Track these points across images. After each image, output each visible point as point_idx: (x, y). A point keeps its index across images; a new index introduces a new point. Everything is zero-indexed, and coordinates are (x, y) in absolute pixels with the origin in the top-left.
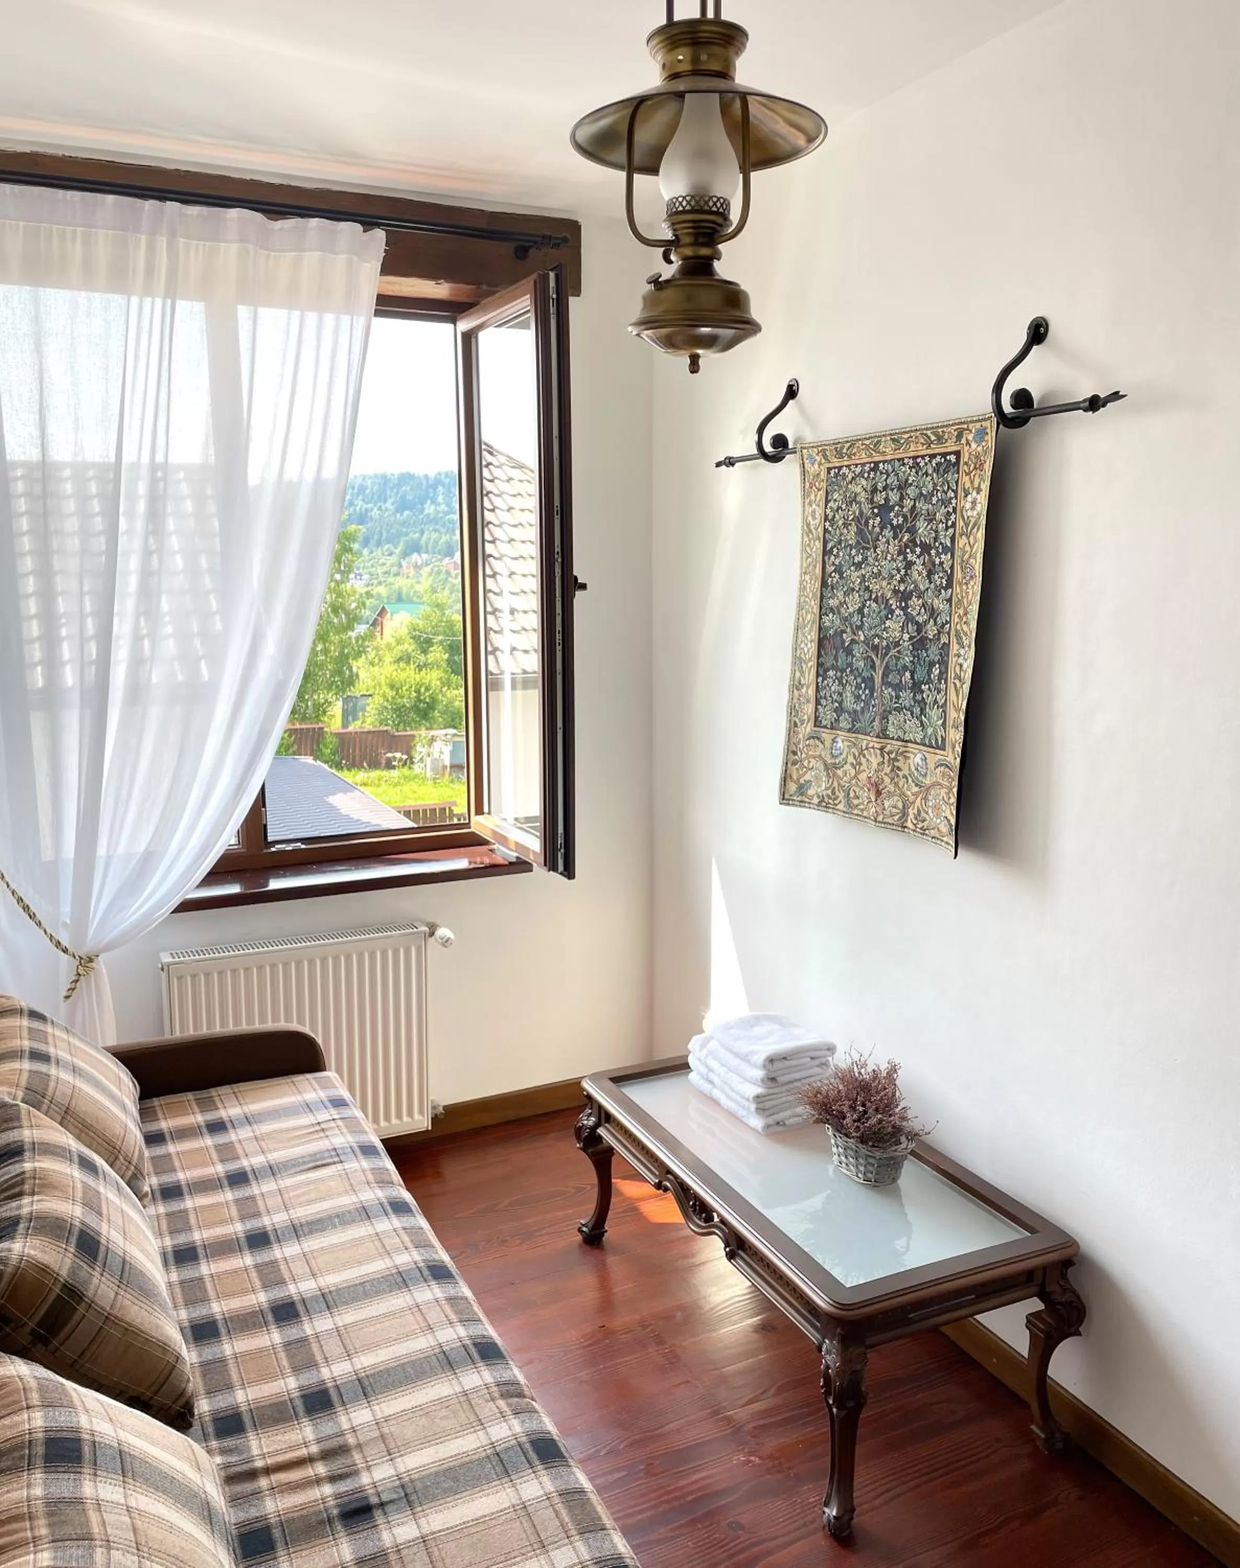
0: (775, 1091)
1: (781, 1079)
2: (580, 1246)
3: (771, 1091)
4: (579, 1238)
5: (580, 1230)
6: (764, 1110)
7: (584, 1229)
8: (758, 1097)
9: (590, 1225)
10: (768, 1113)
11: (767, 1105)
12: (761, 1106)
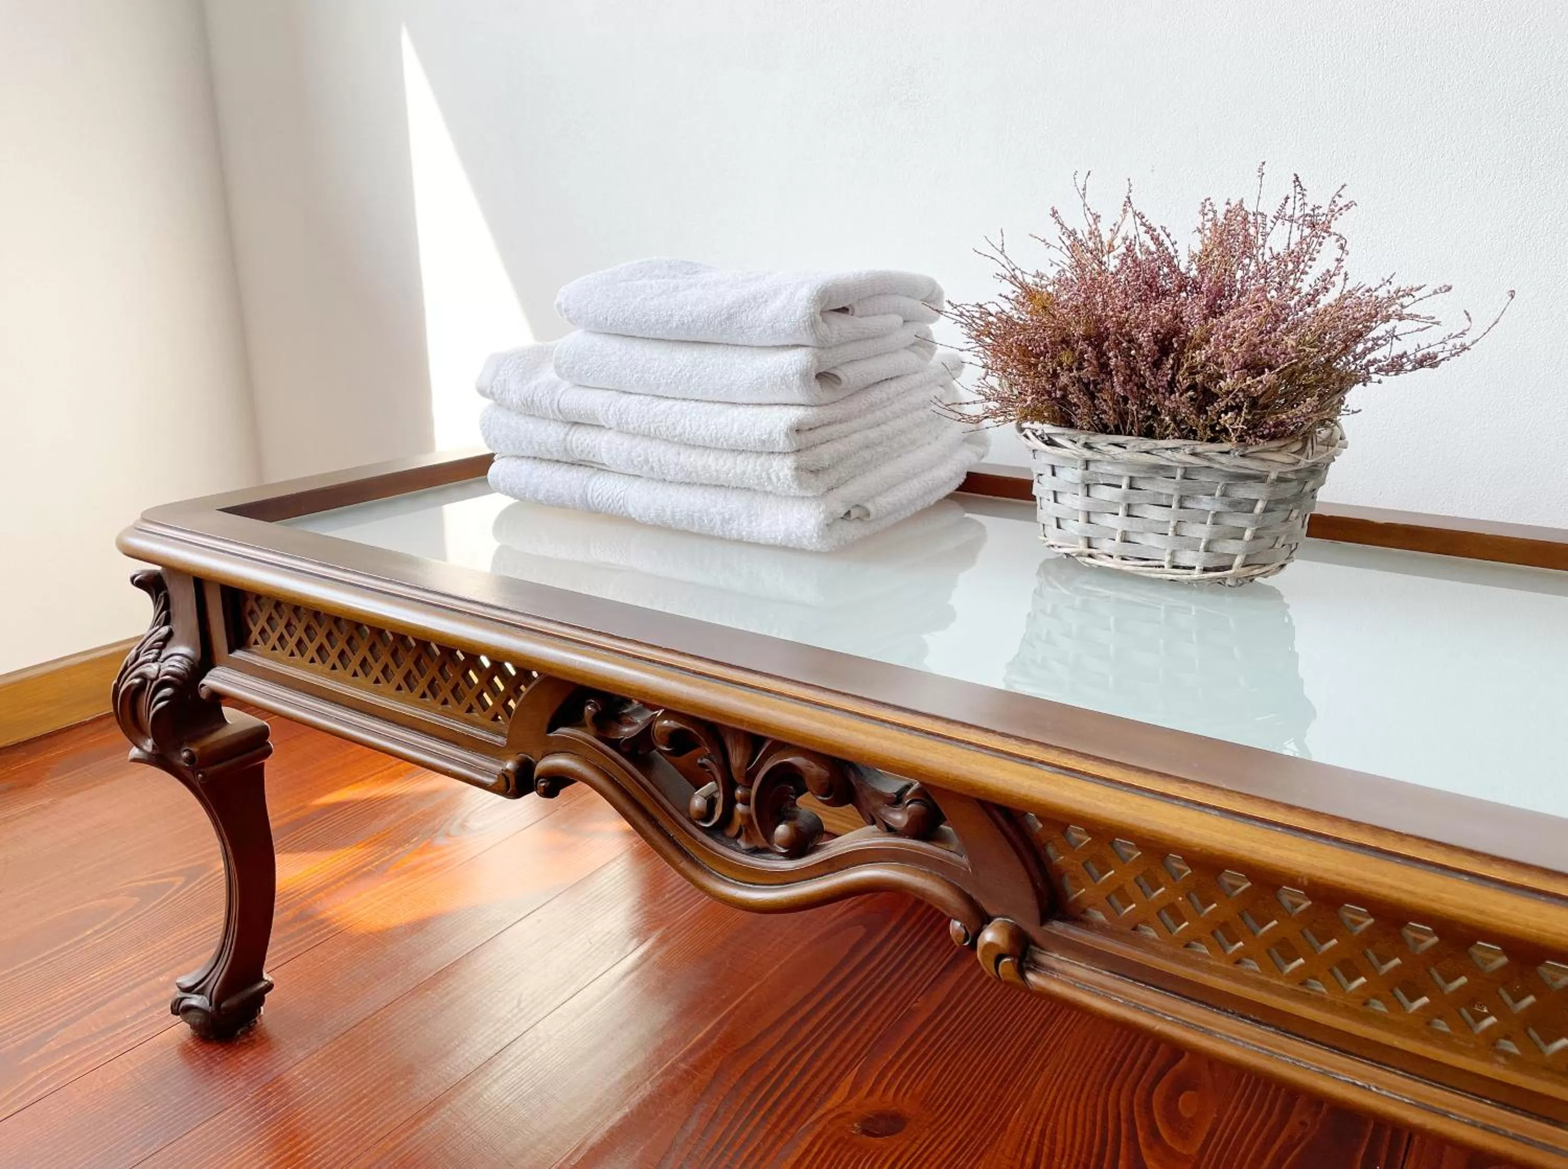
0: (837, 411)
1: (848, 374)
2: (185, 1051)
3: (826, 413)
4: (181, 1029)
5: (178, 1009)
6: (815, 472)
7: (195, 1000)
8: (798, 430)
9: (215, 983)
10: (830, 479)
11: (826, 453)
12: (807, 459)
